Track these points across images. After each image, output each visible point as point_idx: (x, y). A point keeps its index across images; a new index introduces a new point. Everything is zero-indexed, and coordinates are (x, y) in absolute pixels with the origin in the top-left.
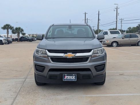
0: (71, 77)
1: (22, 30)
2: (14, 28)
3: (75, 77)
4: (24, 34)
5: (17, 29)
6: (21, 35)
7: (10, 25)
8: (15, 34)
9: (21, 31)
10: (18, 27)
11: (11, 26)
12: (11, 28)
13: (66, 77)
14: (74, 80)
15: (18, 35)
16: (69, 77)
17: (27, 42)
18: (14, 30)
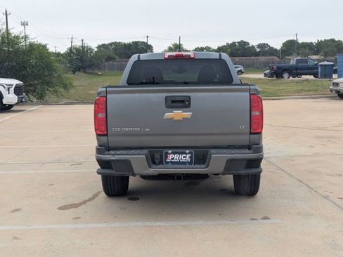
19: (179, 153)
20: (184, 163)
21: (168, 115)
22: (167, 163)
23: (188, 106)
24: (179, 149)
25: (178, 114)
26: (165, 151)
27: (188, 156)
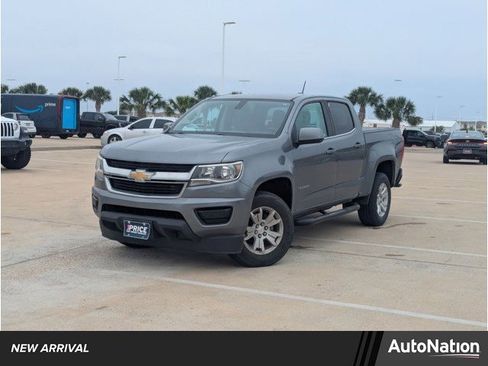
0: (139, 228)
1: (411, 107)
2: (382, 100)
3: (147, 230)
4: (415, 121)
5: (391, 102)
6: (405, 125)
7: (370, 91)
8: (385, 119)
9: (407, 112)
10: (396, 96)
11: (374, 95)
12: (374, 99)
13: (130, 227)
14: (143, 238)
15: (396, 125)
16: (135, 228)
17: (424, 148)
18: (382, 106)
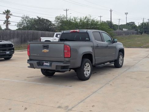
19: (47, 63)
20: (48, 66)
21: (43, 51)
22: (44, 65)
23: (48, 48)
24: (47, 61)
25: (46, 50)
26: (43, 62)
27: (49, 64)
